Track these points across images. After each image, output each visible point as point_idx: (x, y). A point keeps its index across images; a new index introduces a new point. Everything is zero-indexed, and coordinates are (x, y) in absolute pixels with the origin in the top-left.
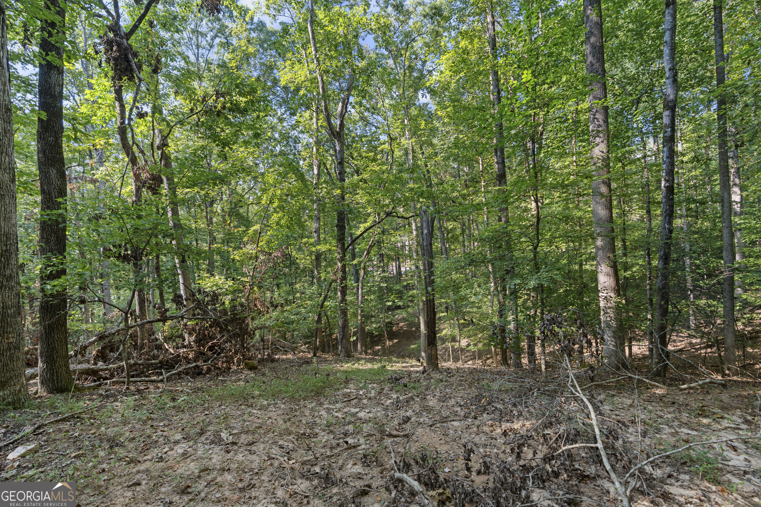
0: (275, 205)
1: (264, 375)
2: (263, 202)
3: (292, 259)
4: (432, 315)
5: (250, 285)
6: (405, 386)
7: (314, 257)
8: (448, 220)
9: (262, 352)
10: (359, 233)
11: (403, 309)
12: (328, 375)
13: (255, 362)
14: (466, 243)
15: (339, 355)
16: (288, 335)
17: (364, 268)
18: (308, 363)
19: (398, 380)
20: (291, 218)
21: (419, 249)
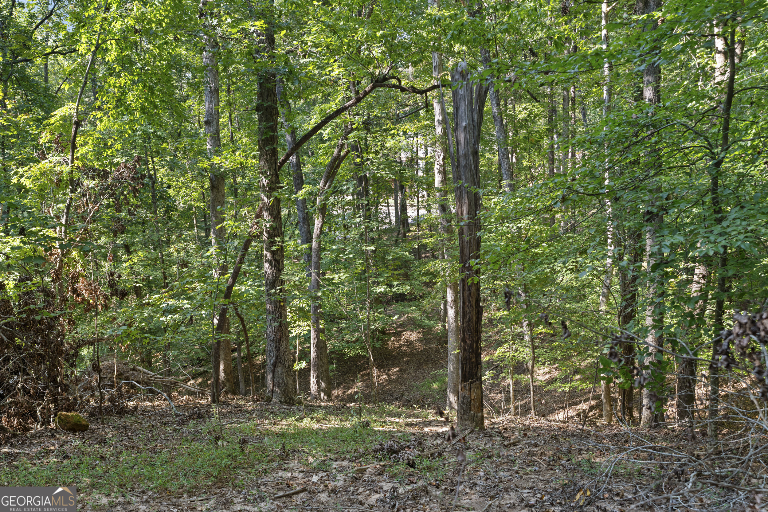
0: (111, 56)
1: (102, 441)
2: (82, 48)
3: (157, 187)
4: (474, 314)
5: (62, 247)
6: (411, 465)
7: (207, 184)
8: (518, 99)
9: (97, 394)
10: (309, 127)
11: (410, 300)
12: (244, 442)
13: (84, 416)
14: (559, 154)
15: (269, 400)
16: (157, 357)
17: (323, 210)
18: (200, 416)
19: (397, 452)
20: (151, 89)
21: (449, 169)
